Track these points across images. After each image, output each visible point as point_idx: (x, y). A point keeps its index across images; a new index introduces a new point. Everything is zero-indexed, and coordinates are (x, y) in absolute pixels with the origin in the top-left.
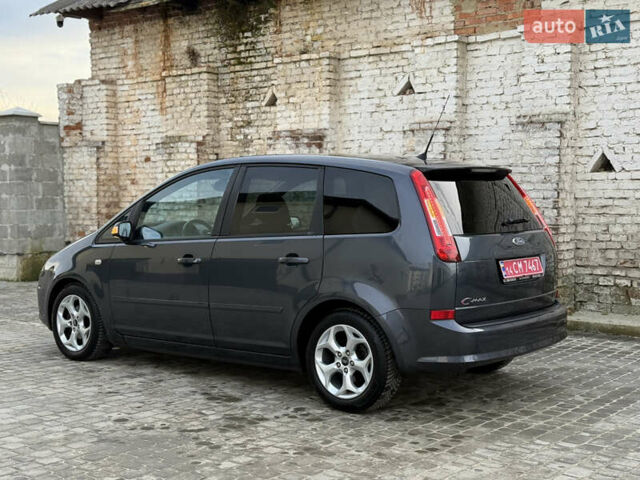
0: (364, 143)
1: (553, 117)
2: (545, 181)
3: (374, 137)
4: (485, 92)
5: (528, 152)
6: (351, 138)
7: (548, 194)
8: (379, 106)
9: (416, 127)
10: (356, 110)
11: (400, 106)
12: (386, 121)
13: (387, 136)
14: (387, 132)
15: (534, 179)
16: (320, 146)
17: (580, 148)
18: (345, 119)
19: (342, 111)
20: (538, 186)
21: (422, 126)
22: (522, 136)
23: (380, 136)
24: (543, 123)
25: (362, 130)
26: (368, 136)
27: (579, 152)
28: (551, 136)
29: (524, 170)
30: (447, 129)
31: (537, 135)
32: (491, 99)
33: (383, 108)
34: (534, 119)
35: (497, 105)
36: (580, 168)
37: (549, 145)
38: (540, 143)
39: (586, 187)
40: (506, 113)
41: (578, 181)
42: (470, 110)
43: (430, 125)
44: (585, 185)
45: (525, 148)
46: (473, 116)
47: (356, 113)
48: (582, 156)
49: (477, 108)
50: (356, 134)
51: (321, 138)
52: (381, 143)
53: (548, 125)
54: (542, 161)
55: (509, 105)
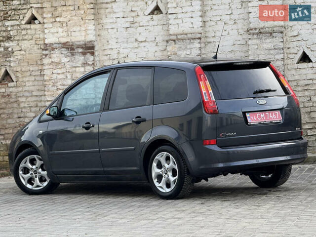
0: (121, 50)
1: (275, 29)
3: (131, 45)
4: (218, 12)
5: (262, 52)
6: (110, 47)
8: (132, 23)
9: (174, 37)
10: (113, 26)
11: (151, 23)
12: (140, 34)
13: (142, 45)
14: (141, 42)
16: (93, 54)
17: (288, 48)
18: (103, 33)
19: (100, 27)
21: (179, 37)
22: (257, 41)
23: (136, 44)
24: (271, 33)
25: (119, 40)
26: (125, 45)
27: (288, 51)
28: (277, 41)
30: (200, 38)
31: (268, 41)
33: (137, 24)
34: (262, 31)
35: (228, 22)
36: (289, 62)
37: (277, 47)
38: (270, 46)
39: (295, 73)
40: (235, 27)
41: (288, 69)
42: (208, 24)
43: (186, 36)
44: (294, 72)
45: (260, 50)
46: (211, 29)
47: (113, 28)
48: (290, 53)
49: (213, 23)
50: (114, 44)
51: (93, 48)
52: (136, 50)
53: (274, 34)
54: (272, 57)
55: (236, 21)
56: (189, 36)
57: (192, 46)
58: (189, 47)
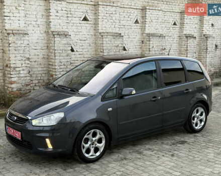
2: (67, 56)
4: (30, 19)
5: (61, 45)
7: (69, 60)
15: (64, 55)
20: (65, 58)
29: (61, 52)
32: (33, 22)
35: (35, 25)
38: (65, 42)
54: (66, 48)
55: (39, 26)
56: (20, 32)
57: (24, 38)
58: (22, 39)
